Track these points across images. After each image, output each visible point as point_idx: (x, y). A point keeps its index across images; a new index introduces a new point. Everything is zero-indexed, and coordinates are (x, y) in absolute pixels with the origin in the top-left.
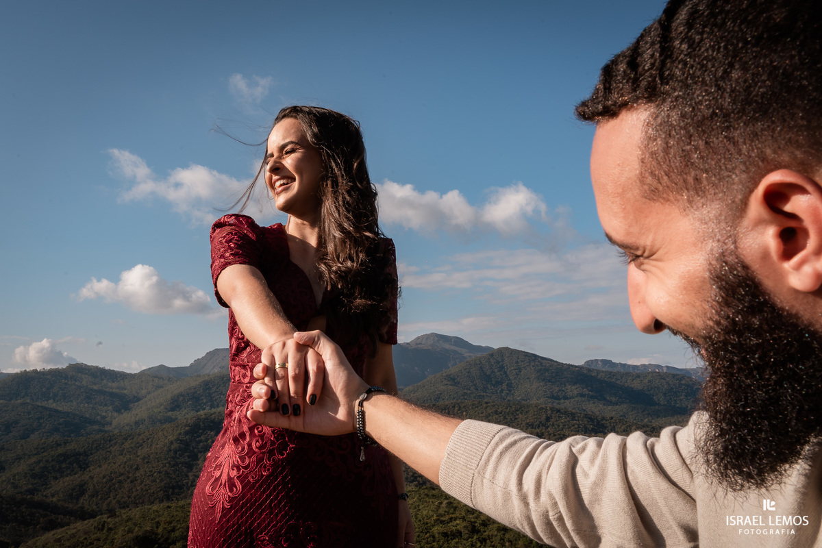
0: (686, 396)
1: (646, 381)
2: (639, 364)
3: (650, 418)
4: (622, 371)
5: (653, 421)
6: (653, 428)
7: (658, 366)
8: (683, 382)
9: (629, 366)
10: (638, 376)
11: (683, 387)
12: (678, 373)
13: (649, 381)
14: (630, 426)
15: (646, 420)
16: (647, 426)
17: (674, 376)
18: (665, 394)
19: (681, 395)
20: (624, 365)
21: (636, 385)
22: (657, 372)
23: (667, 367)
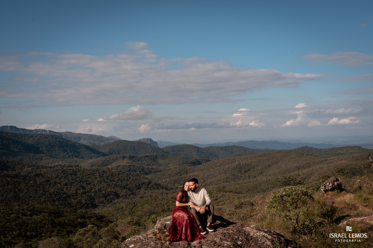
0: (59, 148)
1: (36, 139)
2: (33, 129)
3: (37, 161)
4: (22, 133)
5: (39, 162)
6: (38, 166)
7: (44, 131)
8: (58, 140)
9: (27, 130)
10: (32, 136)
11: (57, 143)
12: (56, 134)
13: (38, 139)
14: (24, 166)
15: (34, 162)
16: (34, 166)
17: (53, 136)
18: (47, 147)
19: (56, 147)
20: (24, 130)
21: (30, 141)
22: (43, 134)
23: (50, 131)
